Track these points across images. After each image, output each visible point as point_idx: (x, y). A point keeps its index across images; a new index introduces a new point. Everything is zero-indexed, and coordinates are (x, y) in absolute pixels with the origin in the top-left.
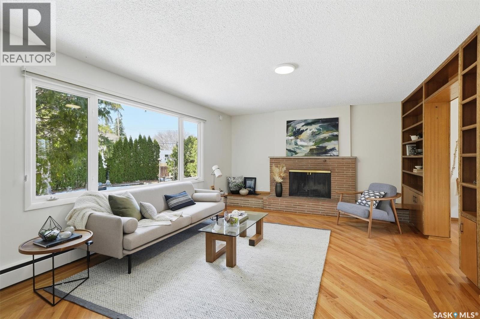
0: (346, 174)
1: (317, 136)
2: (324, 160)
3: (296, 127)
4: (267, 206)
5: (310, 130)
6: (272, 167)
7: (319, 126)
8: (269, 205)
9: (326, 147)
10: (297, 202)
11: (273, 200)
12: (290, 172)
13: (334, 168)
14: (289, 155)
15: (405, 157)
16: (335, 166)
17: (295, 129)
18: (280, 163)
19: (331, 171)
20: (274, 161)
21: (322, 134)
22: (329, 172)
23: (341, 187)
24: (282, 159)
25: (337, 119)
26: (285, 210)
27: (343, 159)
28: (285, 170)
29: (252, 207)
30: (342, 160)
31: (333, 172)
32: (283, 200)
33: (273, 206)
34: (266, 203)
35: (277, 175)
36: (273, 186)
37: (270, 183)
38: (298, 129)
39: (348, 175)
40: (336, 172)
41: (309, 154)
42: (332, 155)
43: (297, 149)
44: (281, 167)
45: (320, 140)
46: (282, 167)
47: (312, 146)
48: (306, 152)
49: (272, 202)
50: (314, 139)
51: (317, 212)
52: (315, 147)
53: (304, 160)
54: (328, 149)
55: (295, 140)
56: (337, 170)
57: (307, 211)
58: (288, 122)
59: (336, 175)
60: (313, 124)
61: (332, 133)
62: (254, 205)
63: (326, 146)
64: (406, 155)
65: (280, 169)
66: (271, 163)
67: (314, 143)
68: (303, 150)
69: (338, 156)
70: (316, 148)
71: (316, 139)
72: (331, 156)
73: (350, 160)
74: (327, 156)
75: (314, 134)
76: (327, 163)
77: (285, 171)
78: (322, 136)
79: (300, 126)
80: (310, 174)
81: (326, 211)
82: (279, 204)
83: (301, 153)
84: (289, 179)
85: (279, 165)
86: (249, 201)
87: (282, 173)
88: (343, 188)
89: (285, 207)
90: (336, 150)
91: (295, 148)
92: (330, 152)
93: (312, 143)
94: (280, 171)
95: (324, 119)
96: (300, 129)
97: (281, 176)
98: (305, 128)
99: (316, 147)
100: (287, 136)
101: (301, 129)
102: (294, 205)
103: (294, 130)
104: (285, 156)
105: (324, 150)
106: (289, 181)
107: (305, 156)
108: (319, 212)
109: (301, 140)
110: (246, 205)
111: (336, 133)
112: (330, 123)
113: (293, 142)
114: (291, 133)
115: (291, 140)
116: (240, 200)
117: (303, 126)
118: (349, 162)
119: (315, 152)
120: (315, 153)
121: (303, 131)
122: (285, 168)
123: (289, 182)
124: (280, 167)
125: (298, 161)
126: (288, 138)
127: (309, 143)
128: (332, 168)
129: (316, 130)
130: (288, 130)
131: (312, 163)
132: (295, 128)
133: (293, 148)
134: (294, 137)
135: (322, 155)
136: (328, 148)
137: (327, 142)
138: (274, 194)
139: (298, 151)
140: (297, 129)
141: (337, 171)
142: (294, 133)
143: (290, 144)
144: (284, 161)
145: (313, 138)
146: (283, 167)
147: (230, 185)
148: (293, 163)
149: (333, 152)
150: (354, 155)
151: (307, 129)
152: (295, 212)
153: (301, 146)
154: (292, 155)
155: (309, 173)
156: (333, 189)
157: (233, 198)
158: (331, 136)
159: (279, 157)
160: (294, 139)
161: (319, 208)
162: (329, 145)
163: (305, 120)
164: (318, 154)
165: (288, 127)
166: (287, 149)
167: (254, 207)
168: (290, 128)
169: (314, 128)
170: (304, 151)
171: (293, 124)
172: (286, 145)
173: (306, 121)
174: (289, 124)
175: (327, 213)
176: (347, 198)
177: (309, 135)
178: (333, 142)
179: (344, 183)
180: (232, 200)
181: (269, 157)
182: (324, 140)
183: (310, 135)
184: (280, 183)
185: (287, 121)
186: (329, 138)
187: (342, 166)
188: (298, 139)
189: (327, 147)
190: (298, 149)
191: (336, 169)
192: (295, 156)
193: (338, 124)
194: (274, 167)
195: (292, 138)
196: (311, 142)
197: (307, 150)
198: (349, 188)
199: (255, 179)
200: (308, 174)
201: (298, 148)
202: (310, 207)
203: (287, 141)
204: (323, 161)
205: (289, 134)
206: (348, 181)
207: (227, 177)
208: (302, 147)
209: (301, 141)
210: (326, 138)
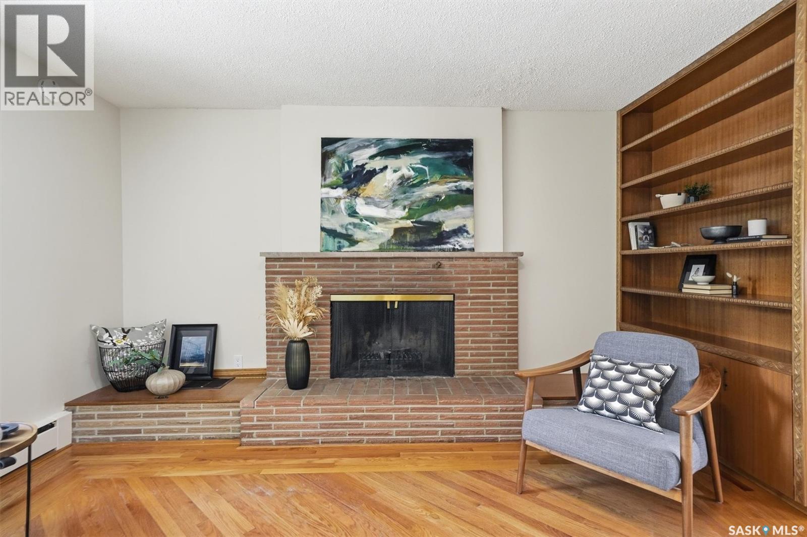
0: (494, 304)
1: (415, 189)
2: (435, 262)
3: (352, 160)
4: (255, 431)
5: (395, 171)
6: (273, 286)
7: (419, 162)
8: (263, 427)
9: (439, 224)
10: (364, 407)
11: (276, 406)
12: (332, 302)
13: (464, 285)
14: (330, 249)
15: (627, 252)
16: (466, 279)
17: (350, 167)
18: (300, 273)
19: (457, 295)
20: (281, 266)
21: (428, 185)
22: (449, 298)
23: (482, 342)
24: (307, 259)
25: (468, 144)
26: (320, 439)
27: (486, 259)
28: (319, 296)
29: (198, 438)
30: (486, 263)
31: (459, 298)
32: (315, 405)
33: (278, 427)
34: (252, 420)
35: (290, 314)
36: (278, 350)
37: (265, 340)
38: (357, 166)
39: (500, 304)
40: (470, 298)
41: (393, 244)
42: (457, 247)
43: (355, 230)
44: (305, 288)
45: (425, 202)
46: (309, 287)
47: (401, 222)
48: (384, 240)
49: (274, 415)
50: (407, 198)
51: (428, 433)
52: (408, 223)
53: (379, 262)
54: (447, 230)
55: (347, 200)
56: (472, 291)
57: (398, 434)
58: (326, 142)
59: (469, 306)
60: (403, 153)
61: (457, 184)
62: (204, 430)
63: (441, 220)
64: (631, 249)
65: (303, 293)
66: (270, 274)
67: (407, 210)
68: (373, 231)
69: (472, 250)
70: (411, 225)
71: (413, 199)
72: (454, 250)
73: (506, 263)
74: (443, 250)
75: (405, 184)
76: (443, 273)
77: (319, 299)
78: (428, 191)
79: (361, 158)
80: (396, 306)
81: (457, 425)
82: (298, 419)
83: (368, 240)
84: (332, 323)
85: (298, 279)
86: (183, 415)
87: (309, 309)
88: (486, 342)
89: (321, 428)
90: (467, 232)
91: (350, 224)
92: (452, 240)
93: (399, 212)
94: (302, 301)
95: (434, 141)
96: (363, 165)
97: (305, 318)
98: (378, 163)
99: (412, 222)
100: (322, 186)
101: (368, 167)
102: (351, 418)
103: (347, 168)
104: (318, 251)
105: (435, 234)
106: (332, 329)
107: (381, 250)
108: (436, 433)
109: (369, 201)
110: (171, 431)
111: (465, 184)
112: (451, 155)
113: (342, 205)
114: (335, 179)
115: (338, 199)
116: (147, 416)
117: (372, 157)
118: (501, 269)
119: (409, 238)
120: (408, 240)
121: (373, 173)
122: (318, 290)
123: (329, 333)
124: (300, 286)
125: (358, 266)
126: (328, 193)
127: (392, 211)
128: (457, 285)
129: (412, 173)
130: (327, 166)
131: (400, 273)
132: (350, 163)
133: (342, 226)
134: (346, 190)
135: (429, 248)
136: (447, 227)
137: (442, 210)
138: (280, 376)
139: (358, 234)
140: (354, 165)
141: (472, 295)
142: (344, 177)
143: (333, 212)
144: (313, 267)
145: (403, 196)
146: (311, 287)
147: (107, 359)
148: (343, 273)
149: (459, 240)
150: (513, 249)
151: (386, 168)
152: (358, 442)
153: (368, 218)
154: (340, 248)
155: (392, 303)
156: (461, 349)
157: (114, 410)
158: (454, 193)
159: (299, 253)
160: (345, 198)
161: (435, 418)
162: (450, 219)
163: (380, 141)
164: (419, 245)
165: (325, 157)
166: (323, 229)
167: (205, 438)
168: (333, 161)
169: (406, 165)
170: (376, 236)
171: (341, 150)
172: (322, 217)
173: (383, 143)
174: (329, 148)
175: (460, 433)
176: (498, 371)
177: (390, 185)
178: (459, 209)
179: (488, 329)
180: (111, 421)
181: (262, 254)
182: (434, 203)
183: (396, 187)
184: (303, 341)
185: (322, 138)
186: (448, 196)
187: (483, 279)
188: (357, 195)
189: (444, 225)
190: (359, 228)
191: (469, 289)
192: (348, 251)
193: (472, 158)
194: (280, 287)
195: (340, 192)
196: (396, 208)
197: (385, 232)
198: (503, 342)
199: (213, 329)
200: (388, 307)
201: (360, 225)
202: (405, 417)
203: (322, 202)
204: (434, 266)
205: (328, 181)
206: (499, 323)
207: (95, 331)
208: (372, 223)
209: (366, 204)
210: (440, 197)
